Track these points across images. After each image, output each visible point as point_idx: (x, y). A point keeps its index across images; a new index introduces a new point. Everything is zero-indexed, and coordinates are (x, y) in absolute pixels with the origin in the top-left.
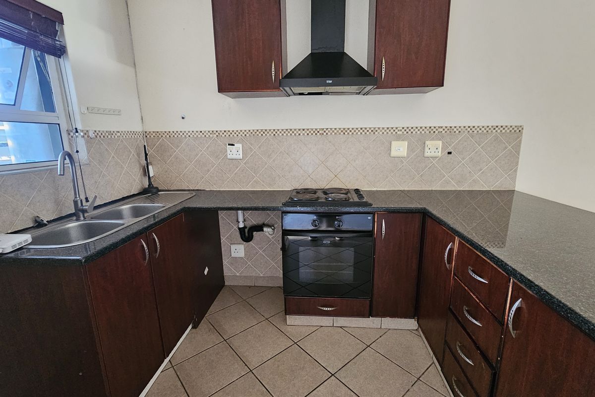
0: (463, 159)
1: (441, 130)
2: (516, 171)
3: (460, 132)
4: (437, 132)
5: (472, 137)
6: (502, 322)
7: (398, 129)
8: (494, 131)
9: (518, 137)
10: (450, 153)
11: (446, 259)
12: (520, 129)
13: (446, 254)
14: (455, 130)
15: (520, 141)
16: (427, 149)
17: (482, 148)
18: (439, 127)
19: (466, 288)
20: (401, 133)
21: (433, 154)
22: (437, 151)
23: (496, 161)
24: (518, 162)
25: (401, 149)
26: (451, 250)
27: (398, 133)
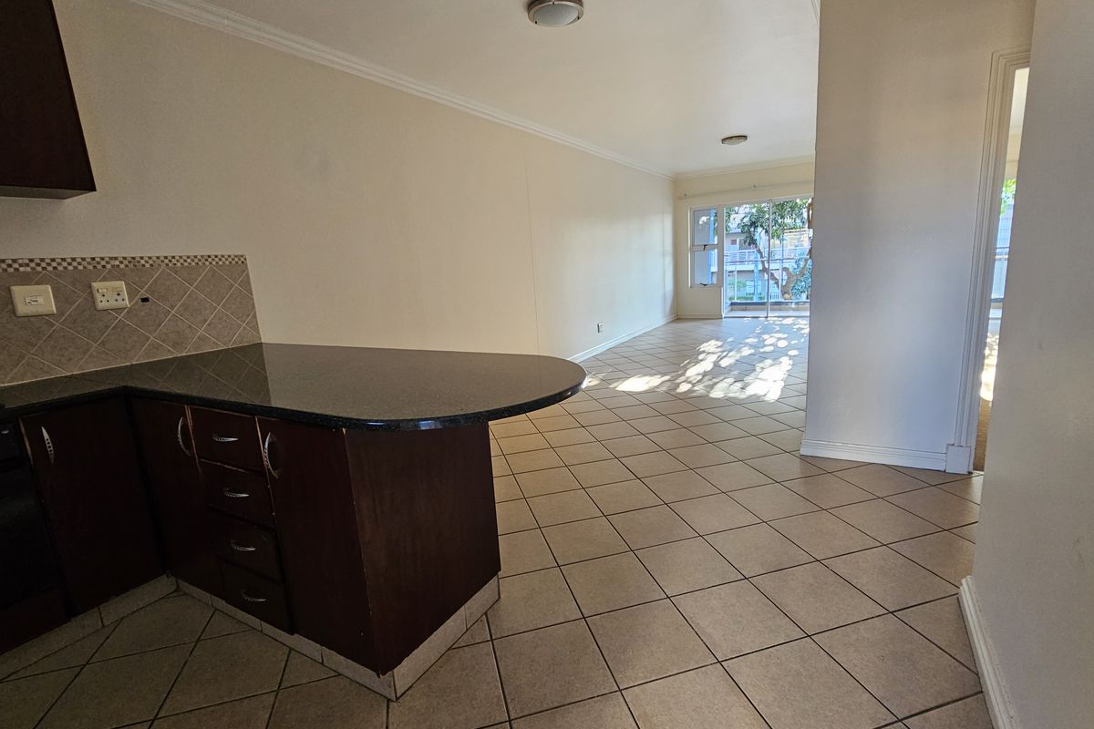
0: (172, 307)
1: (117, 263)
2: (255, 316)
3: (151, 265)
4: (109, 266)
5: (176, 272)
6: (261, 472)
7: (20, 261)
8: (207, 263)
9: (244, 271)
10: (145, 300)
11: (181, 443)
12: (242, 259)
13: (179, 436)
14: (143, 262)
15: (248, 275)
16: (98, 297)
17: (196, 288)
18: (111, 258)
19: (219, 464)
20: (28, 269)
21: (113, 304)
22: (119, 298)
23: (224, 305)
24: (254, 305)
25: (41, 300)
26: (185, 427)
27: (22, 269)
